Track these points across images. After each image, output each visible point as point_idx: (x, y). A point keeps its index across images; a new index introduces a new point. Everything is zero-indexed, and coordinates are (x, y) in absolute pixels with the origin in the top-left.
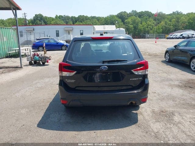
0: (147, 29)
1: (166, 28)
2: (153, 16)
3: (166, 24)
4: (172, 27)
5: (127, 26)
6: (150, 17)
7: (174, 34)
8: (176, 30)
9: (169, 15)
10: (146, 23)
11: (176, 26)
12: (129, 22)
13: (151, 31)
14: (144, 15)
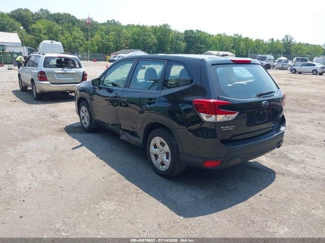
0: (73, 44)
1: (104, 44)
2: (78, 23)
3: (102, 38)
4: (111, 43)
5: (38, 36)
6: (74, 24)
7: (119, 55)
8: (118, 49)
9: (103, 24)
10: (71, 34)
11: (117, 43)
12: (40, 30)
13: (81, 49)
14: (64, 20)
